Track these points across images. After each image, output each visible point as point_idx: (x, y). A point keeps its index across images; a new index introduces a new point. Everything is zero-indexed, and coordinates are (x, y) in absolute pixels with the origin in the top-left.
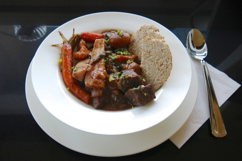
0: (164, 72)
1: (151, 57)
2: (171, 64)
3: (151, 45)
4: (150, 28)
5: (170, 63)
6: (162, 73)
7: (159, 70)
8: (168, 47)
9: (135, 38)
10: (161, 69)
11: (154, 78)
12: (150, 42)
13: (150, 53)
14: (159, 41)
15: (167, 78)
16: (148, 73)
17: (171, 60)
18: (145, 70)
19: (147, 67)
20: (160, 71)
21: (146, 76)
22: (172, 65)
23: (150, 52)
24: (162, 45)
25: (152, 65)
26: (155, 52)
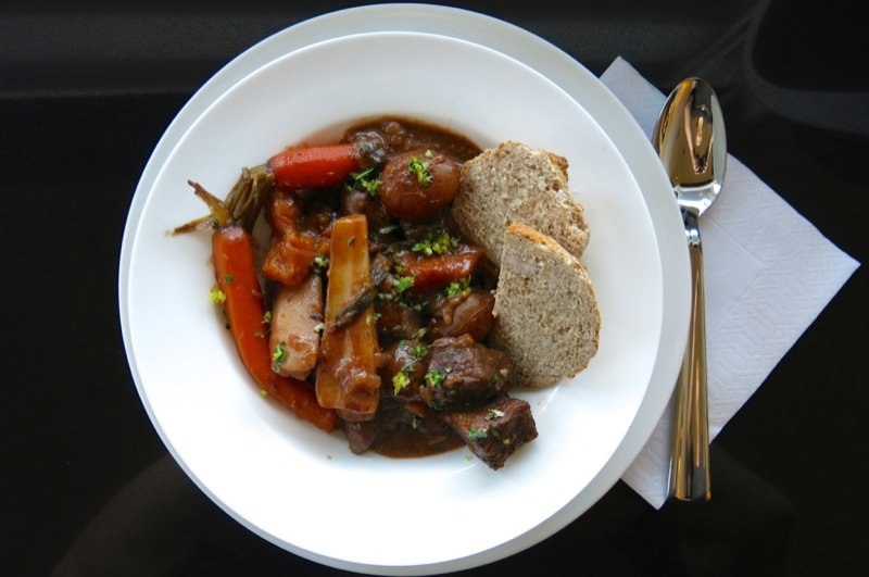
0: (568, 353)
1: (530, 296)
2: (595, 341)
3: (532, 261)
4: (534, 167)
5: (592, 337)
6: (564, 354)
7: (554, 341)
8: (592, 293)
9: (478, 178)
10: (560, 342)
11: (536, 358)
12: (531, 248)
13: (526, 284)
14: (562, 261)
15: (577, 371)
16: (519, 337)
17: (597, 332)
18: (508, 324)
19: (517, 320)
20: (555, 345)
21: (511, 341)
22: (597, 346)
23: (529, 282)
24: (570, 277)
25: (531, 321)
26: (547, 289)
